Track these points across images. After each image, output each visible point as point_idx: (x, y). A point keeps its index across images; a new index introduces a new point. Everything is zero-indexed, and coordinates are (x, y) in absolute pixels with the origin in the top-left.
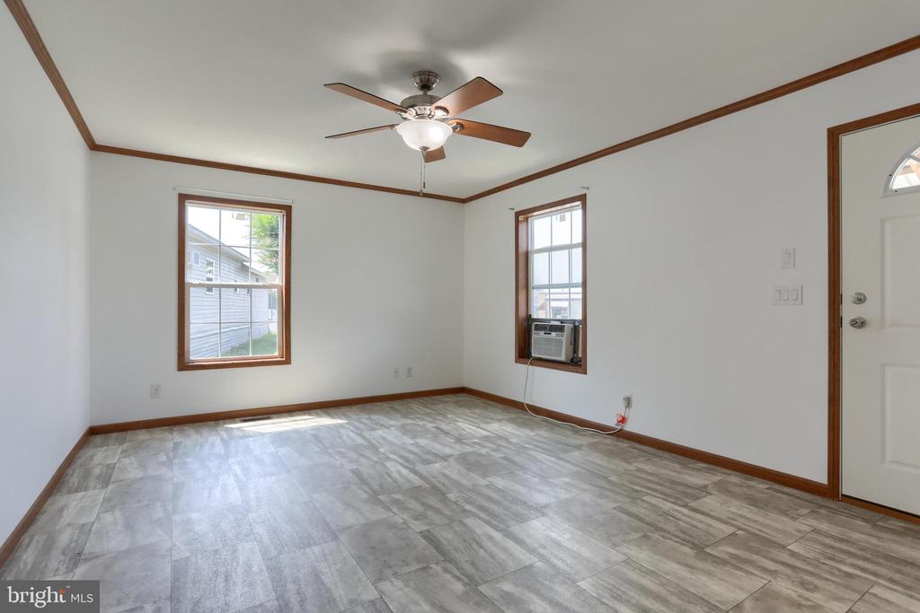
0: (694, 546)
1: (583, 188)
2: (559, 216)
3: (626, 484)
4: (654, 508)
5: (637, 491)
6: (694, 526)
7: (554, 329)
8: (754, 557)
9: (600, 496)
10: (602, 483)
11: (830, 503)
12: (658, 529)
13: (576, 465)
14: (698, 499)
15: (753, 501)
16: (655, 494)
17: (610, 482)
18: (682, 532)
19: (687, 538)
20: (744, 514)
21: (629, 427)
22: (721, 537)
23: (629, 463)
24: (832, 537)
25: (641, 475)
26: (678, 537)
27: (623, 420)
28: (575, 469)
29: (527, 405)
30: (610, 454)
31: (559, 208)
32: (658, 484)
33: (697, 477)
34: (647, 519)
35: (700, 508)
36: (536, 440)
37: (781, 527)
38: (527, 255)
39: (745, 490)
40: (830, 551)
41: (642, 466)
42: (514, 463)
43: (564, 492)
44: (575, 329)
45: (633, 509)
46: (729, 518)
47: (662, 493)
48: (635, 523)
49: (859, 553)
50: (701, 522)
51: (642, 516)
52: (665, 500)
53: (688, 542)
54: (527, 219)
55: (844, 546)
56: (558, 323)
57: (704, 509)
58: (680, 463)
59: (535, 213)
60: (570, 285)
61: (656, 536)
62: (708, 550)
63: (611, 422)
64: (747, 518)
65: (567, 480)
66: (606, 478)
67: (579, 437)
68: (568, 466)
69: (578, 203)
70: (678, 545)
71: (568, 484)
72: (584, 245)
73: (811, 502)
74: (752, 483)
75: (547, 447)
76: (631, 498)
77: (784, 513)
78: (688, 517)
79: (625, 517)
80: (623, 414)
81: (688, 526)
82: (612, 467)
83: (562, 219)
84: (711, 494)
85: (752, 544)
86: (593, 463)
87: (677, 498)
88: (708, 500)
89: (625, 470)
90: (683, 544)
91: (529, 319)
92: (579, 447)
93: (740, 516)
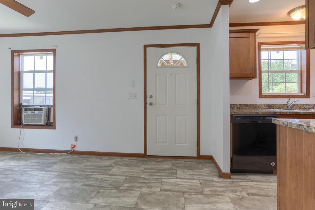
0: (116, 189)
1: (54, 46)
2: (39, 57)
3: (82, 173)
4: (97, 179)
5: (88, 175)
6: (113, 181)
7: (36, 109)
8: (134, 184)
9: (74, 182)
10: (72, 176)
11: (145, 159)
12: (101, 187)
13: (57, 172)
14: (110, 170)
15: (127, 165)
16: (95, 173)
17: (75, 174)
18: (110, 185)
19: (113, 186)
20: (126, 171)
21: (76, 149)
22: (123, 182)
23: (81, 164)
24: (149, 169)
25: (87, 168)
26: (109, 187)
27: (74, 146)
28: (56, 174)
29: (20, 149)
30: (71, 162)
31: (39, 53)
32: (94, 169)
33: (107, 162)
34: (96, 185)
35: (112, 173)
36: (30, 166)
37: (137, 171)
38: (19, 73)
39: (123, 162)
40: (150, 174)
41: (86, 164)
42: (21, 181)
43: (55, 186)
44: (49, 110)
45: (90, 183)
46: (122, 174)
47: (98, 172)
48: (92, 188)
49: (156, 171)
50: (115, 178)
51: (94, 184)
52: (99, 175)
53: (113, 188)
54: (19, 55)
55: (152, 171)
56: (39, 107)
57: (114, 174)
58: (100, 159)
59: (24, 53)
60: (45, 90)
61: (102, 190)
62: (121, 188)
63: (69, 148)
64: (127, 172)
65: (55, 180)
66: (73, 173)
67: (54, 158)
68: (53, 173)
69: (51, 52)
70: (111, 190)
71: (57, 182)
72: (54, 72)
73: (141, 160)
74: (124, 159)
75: (38, 167)
76: (86, 178)
77: (136, 166)
78: (110, 178)
79: (87, 188)
80: (74, 144)
81: (111, 182)
82: (73, 167)
83: (41, 58)
84: (114, 167)
85: (132, 180)
86: (65, 168)
87: (103, 173)
88: (114, 169)
89: (80, 167)
90: (112, 190)
91: (20, 105)
92: (55, 163)
93: (125, 172)
